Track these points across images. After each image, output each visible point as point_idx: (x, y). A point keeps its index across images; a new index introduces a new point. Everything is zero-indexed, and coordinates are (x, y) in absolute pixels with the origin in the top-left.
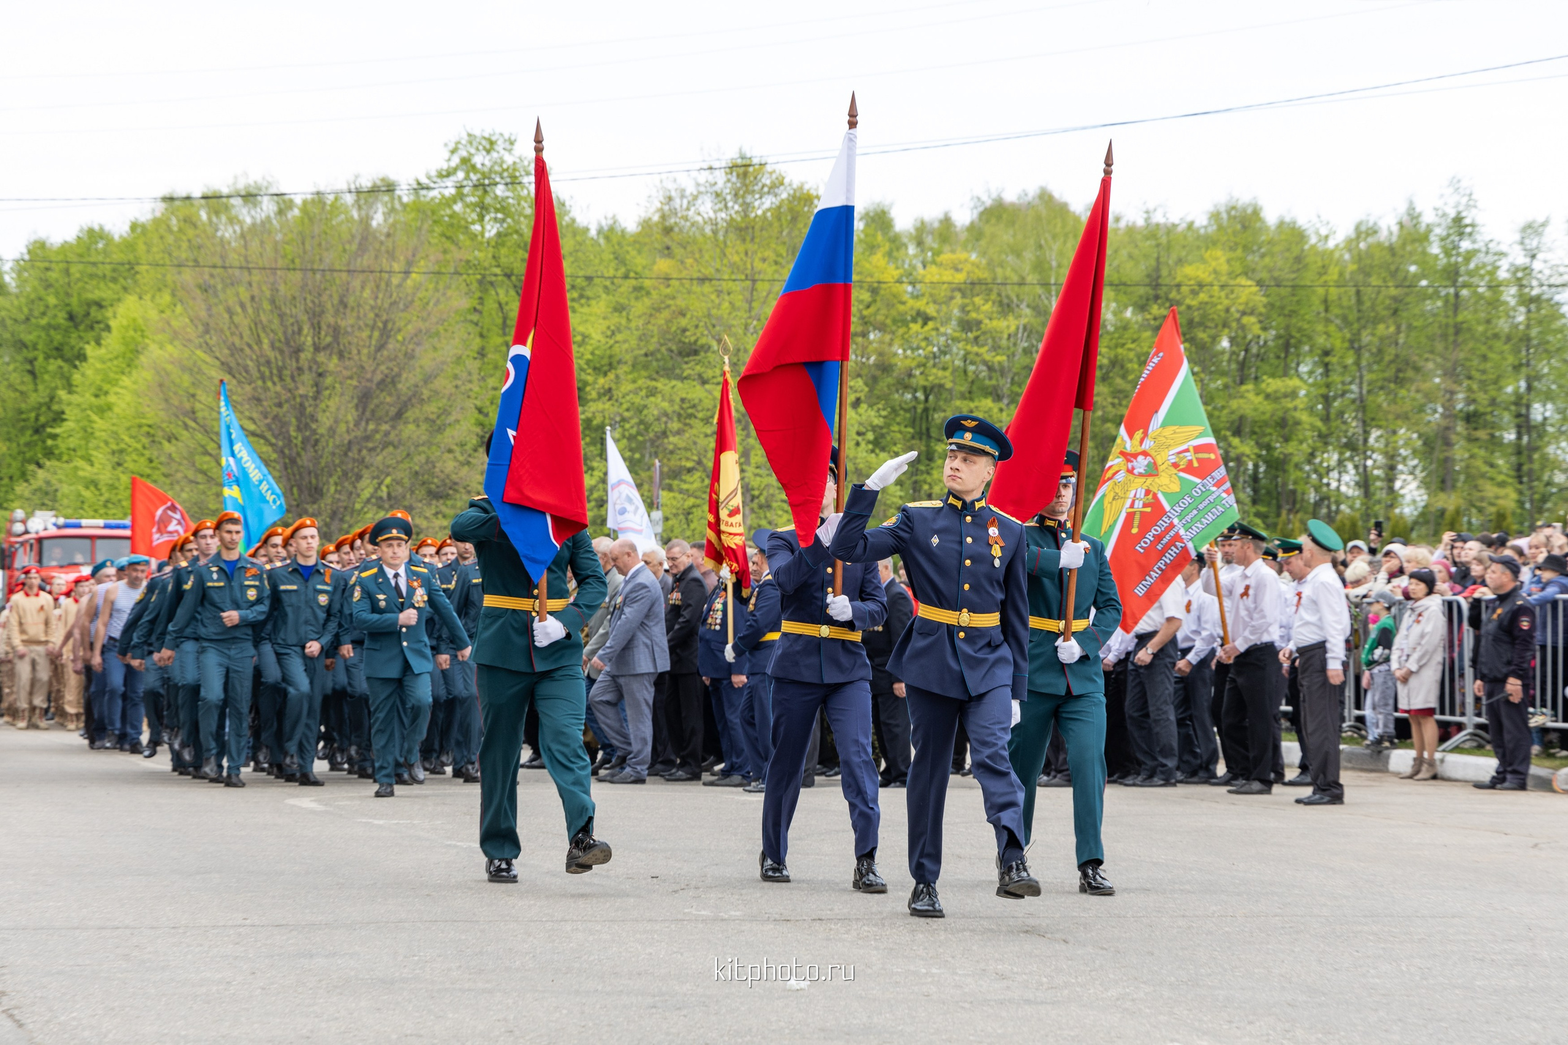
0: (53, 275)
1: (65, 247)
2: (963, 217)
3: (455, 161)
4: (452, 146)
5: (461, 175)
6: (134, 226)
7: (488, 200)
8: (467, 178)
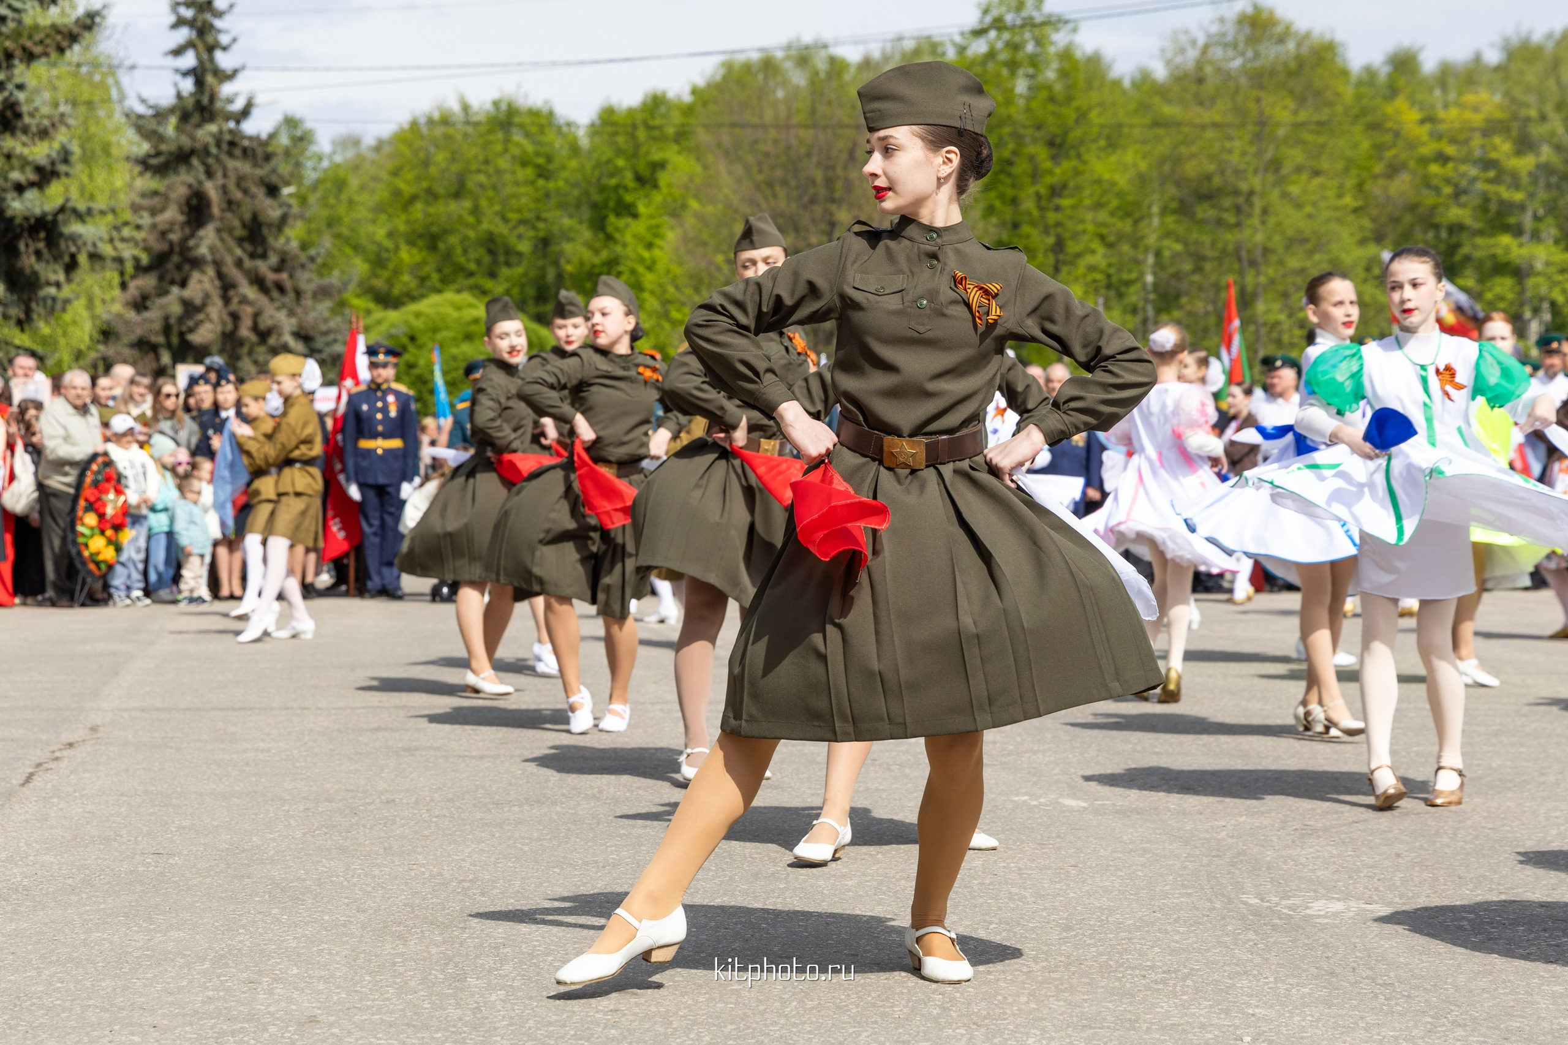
0: (621, 140)
1: (631, 112)
2: (1493, 57)
3: (988, 19)
4: (984, 7)
5: (993, 34)
6: (695, 91)
7: (1020, 56)
8: (998, 37)
